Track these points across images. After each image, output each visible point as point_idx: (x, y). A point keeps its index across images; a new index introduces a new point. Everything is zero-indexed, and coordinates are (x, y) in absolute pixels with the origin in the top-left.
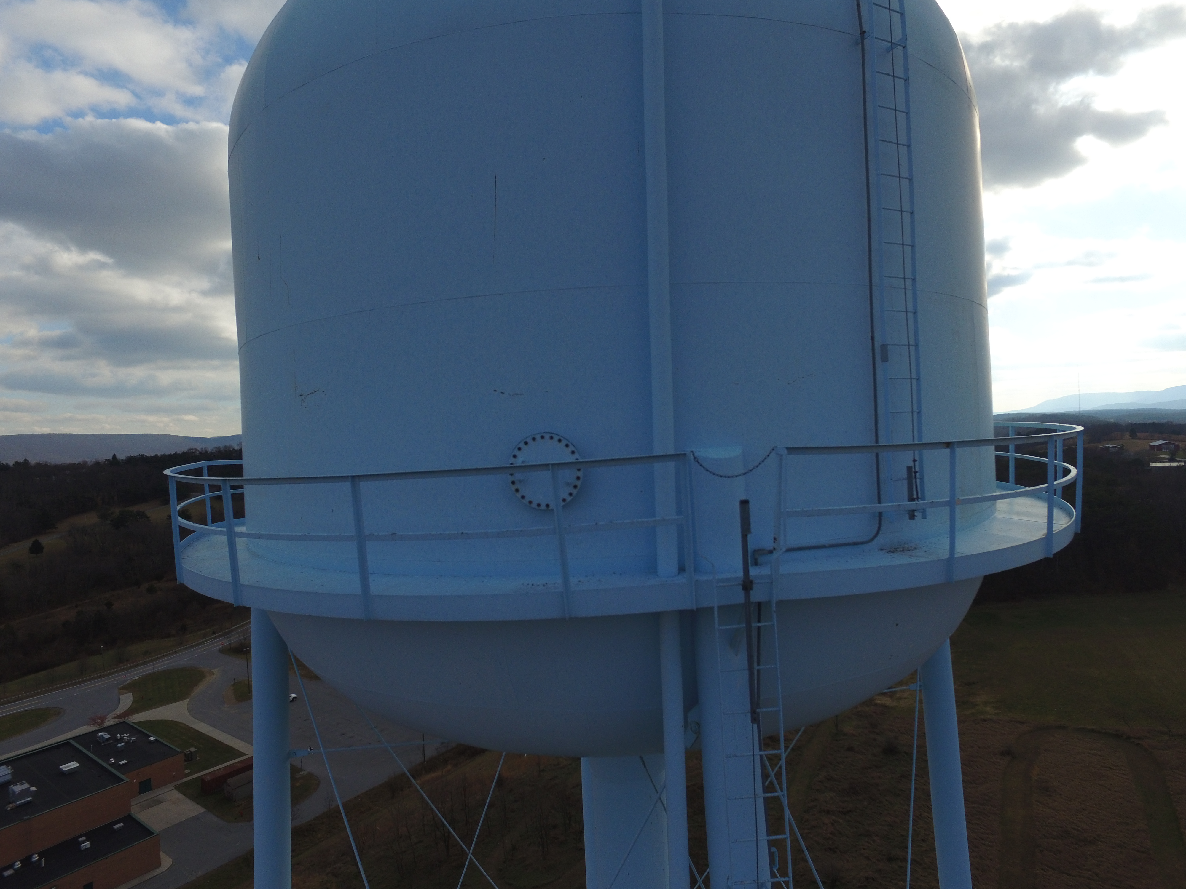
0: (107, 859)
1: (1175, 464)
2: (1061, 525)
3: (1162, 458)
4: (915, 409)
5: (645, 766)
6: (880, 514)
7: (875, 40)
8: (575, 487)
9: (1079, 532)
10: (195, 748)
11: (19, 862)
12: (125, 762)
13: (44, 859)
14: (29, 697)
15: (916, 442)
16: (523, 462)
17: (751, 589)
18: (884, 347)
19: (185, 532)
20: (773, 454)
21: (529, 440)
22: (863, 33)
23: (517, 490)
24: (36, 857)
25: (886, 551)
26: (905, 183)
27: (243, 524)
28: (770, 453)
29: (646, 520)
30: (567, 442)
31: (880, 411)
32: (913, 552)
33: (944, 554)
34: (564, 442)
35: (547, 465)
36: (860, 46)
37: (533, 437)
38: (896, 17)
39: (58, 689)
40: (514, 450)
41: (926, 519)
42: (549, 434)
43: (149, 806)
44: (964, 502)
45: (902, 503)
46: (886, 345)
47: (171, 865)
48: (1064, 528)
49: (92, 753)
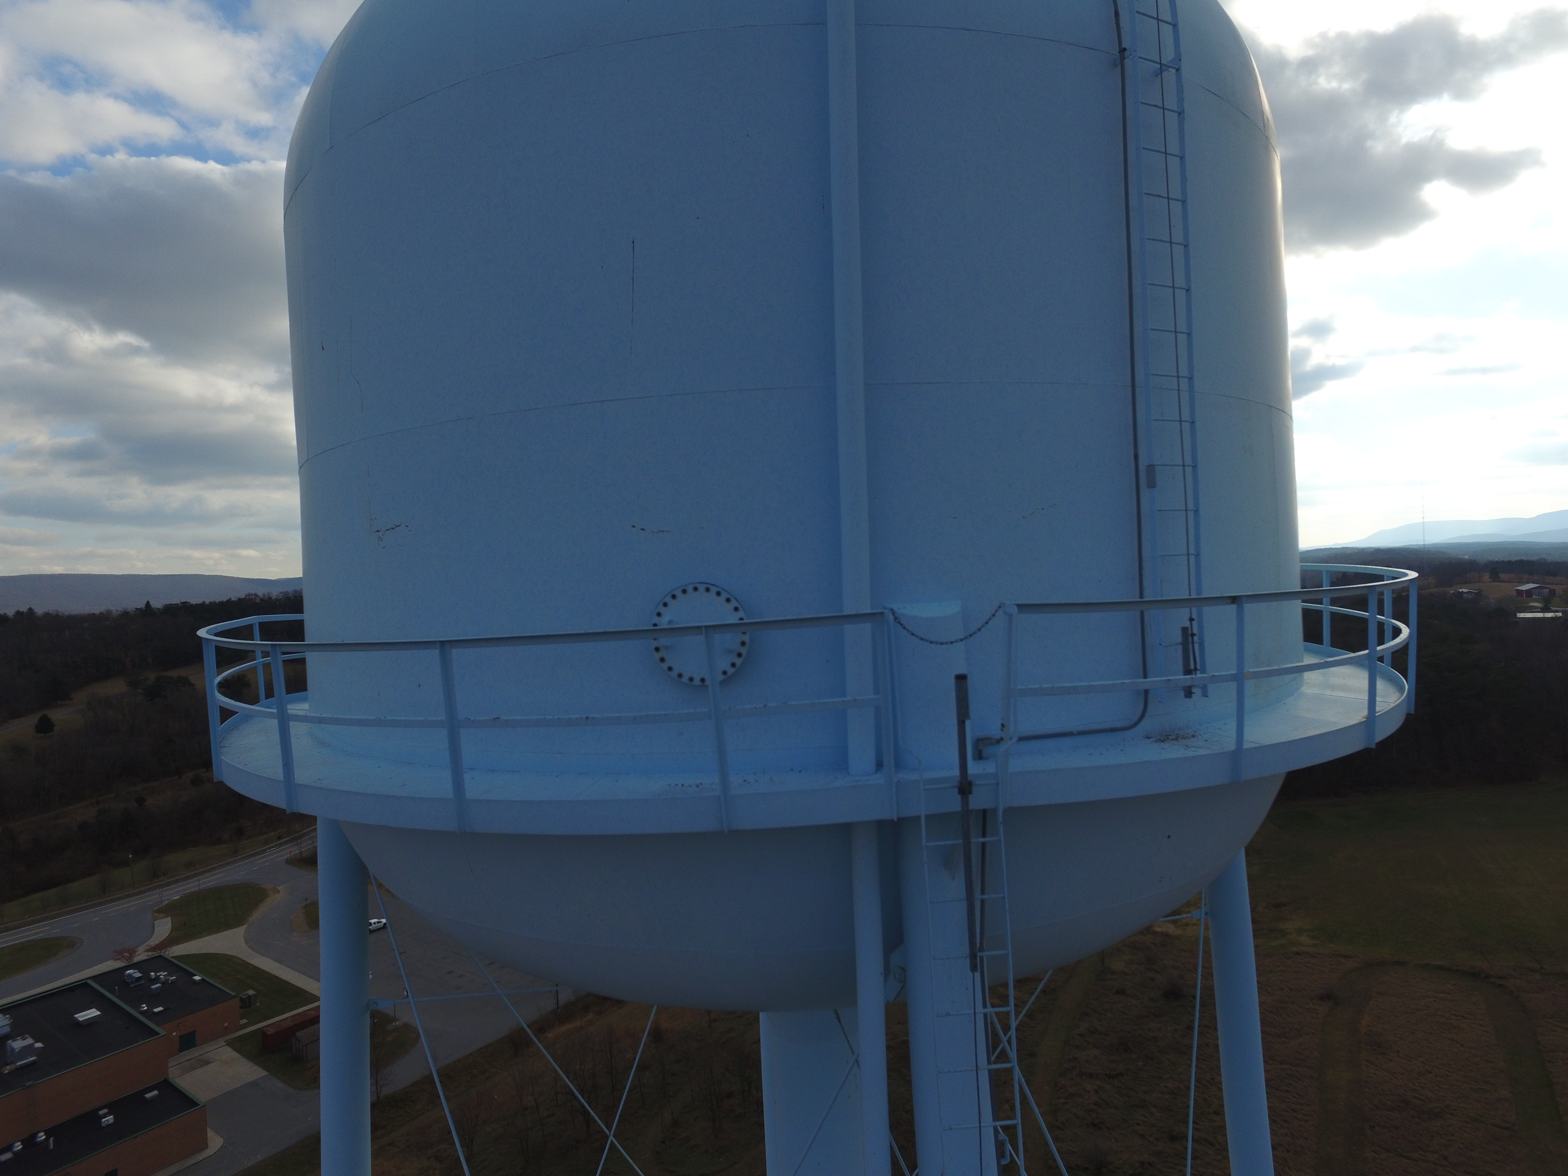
0: (136, 1138)
1: (1550, 615)
2: (1389, 704)
3: (1531, 606)
4: (1192, 551)
5: (840, 1021)
6: (1146, 692)
7: (1139, 59)
8: (739, 655)
9: (1413, 712)
10: (255, 990)
11: (19, 1143)
12: (160, 1009)
13: (52, 1138)
14: (33, 923)
15: (1194, 596)
16: (670, 622)
17: (970, 792)
18: (1151, 469)
19: (226, 714)
20: (1001, 613)
21: (678, 593)
22: (1123, 50)
23: (662, 660)
24: (42, 1137)
25: (1154, 739)
26: (1179, 250)
27: (305, 699)
28: (996, 611)
29: (830, 700)
30: (728, 596)
31: (1145, 553)
32: (1189, 740)
33: (1230, 744)
34: (724, 595)
35: (699, 627)
36: (1119, 68)
37: (683, 588)
38: (1167, 30)
39: (72, 912)
40: (658, 605)
41: (1207, 697)
42: (704, 585)
43: (193, 1068)
44: (1256, 675)
45: (1174, 678)
46: (1154, 465)
47: (222, 1146)
48: (1391, 707)
49: (117, 997)
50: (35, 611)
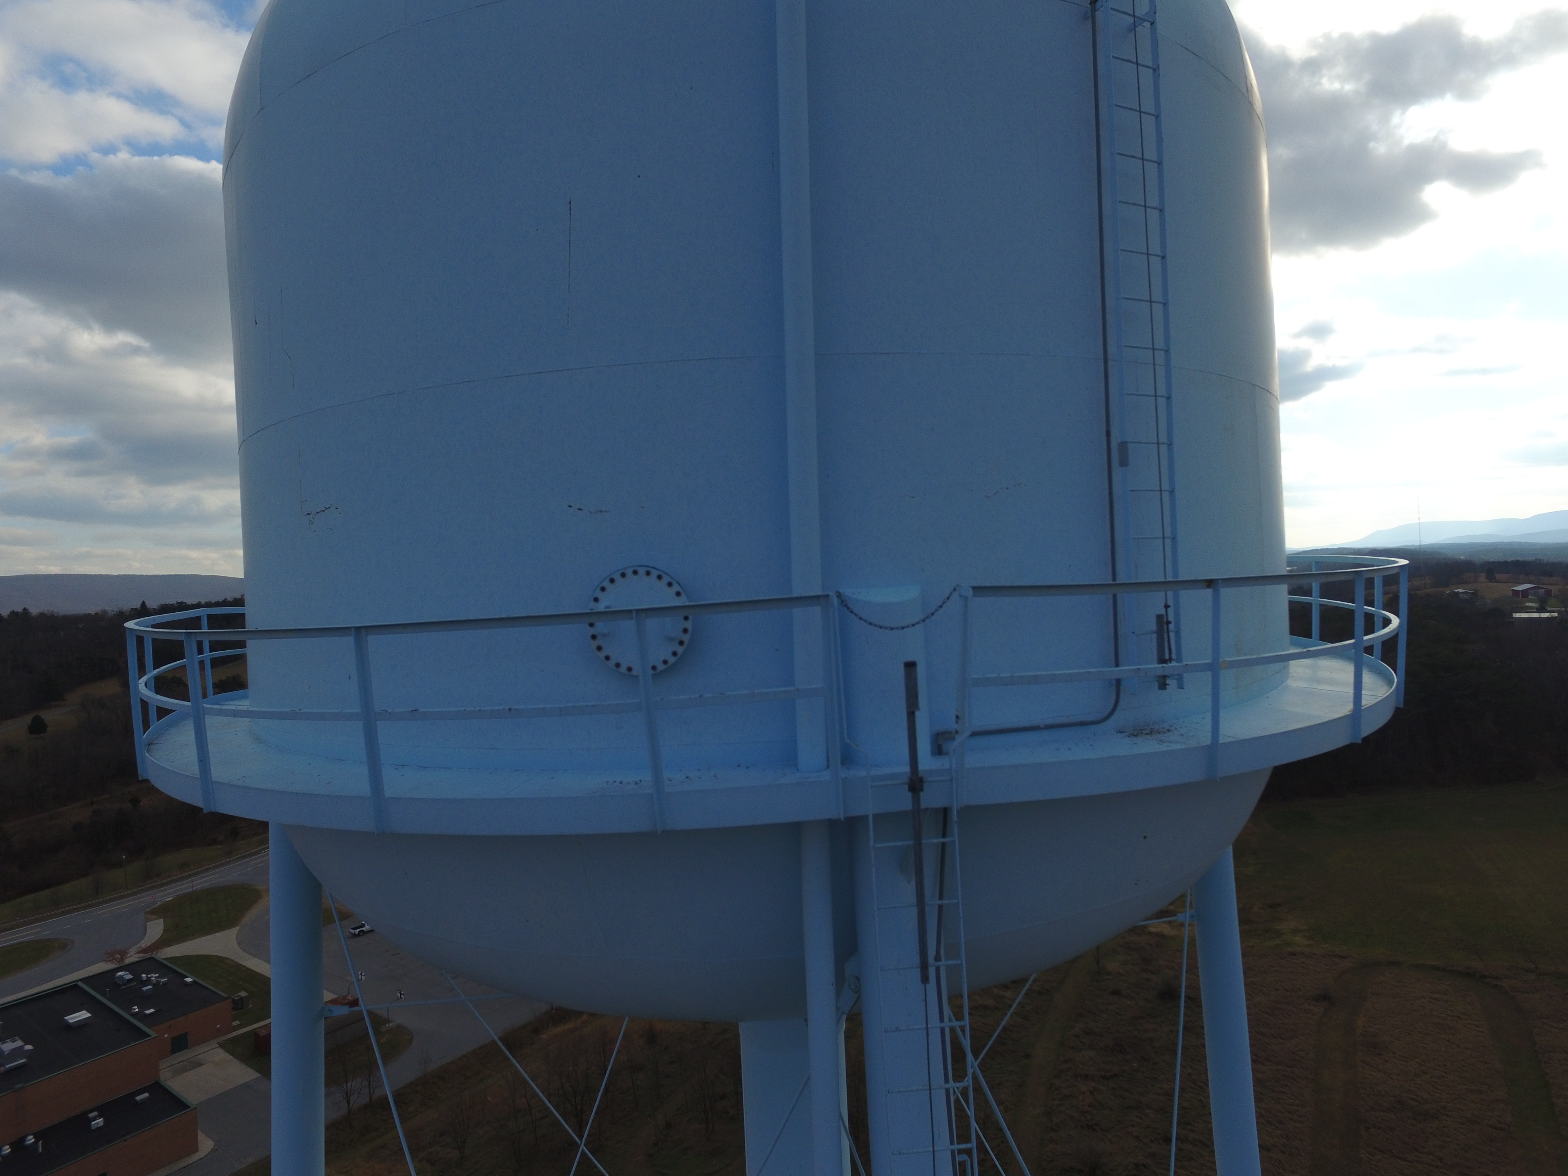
0: (126, 1141)
1: (1545, 615)
2: (1375, 697)
3: (1527, 606)
4: (1167, 534)
6: (1118, 682)
7: (1111, 11)
8: (681, 643)
9: (1402, 706)
10: (247, 992)
11: (8, 1146)
12: (152, 1010)
13: (41, 1141)
14: (24, 924)
15: (1169, 579)
16: (607, 607)
17: (922, 790)
18: (1123, 446)
20: (955, 595)
21: (617, 577)
23: (599, 648)
24: (31, 1140)
25: (1127, 734)
26: (1154, 215)
28: (951, 593)
30: (670, 580)
31: (1119, 537)
32: (1165, 735)
33: (1205, 739)
34: (666, 579)
35: (630, 611)
36: (1090, 21)
37: (622, 571)
39: (63, 914)
40: (595, 590)
41: (1183, 688)
42: (644, 568)
43: (185, 1070)
44: (1232, 665)
45: (1143, 667)
46: (1127, 442)
47: (212, 1149)
48: (1378, 700)
49: (108, 999)
50: (30, 611)
